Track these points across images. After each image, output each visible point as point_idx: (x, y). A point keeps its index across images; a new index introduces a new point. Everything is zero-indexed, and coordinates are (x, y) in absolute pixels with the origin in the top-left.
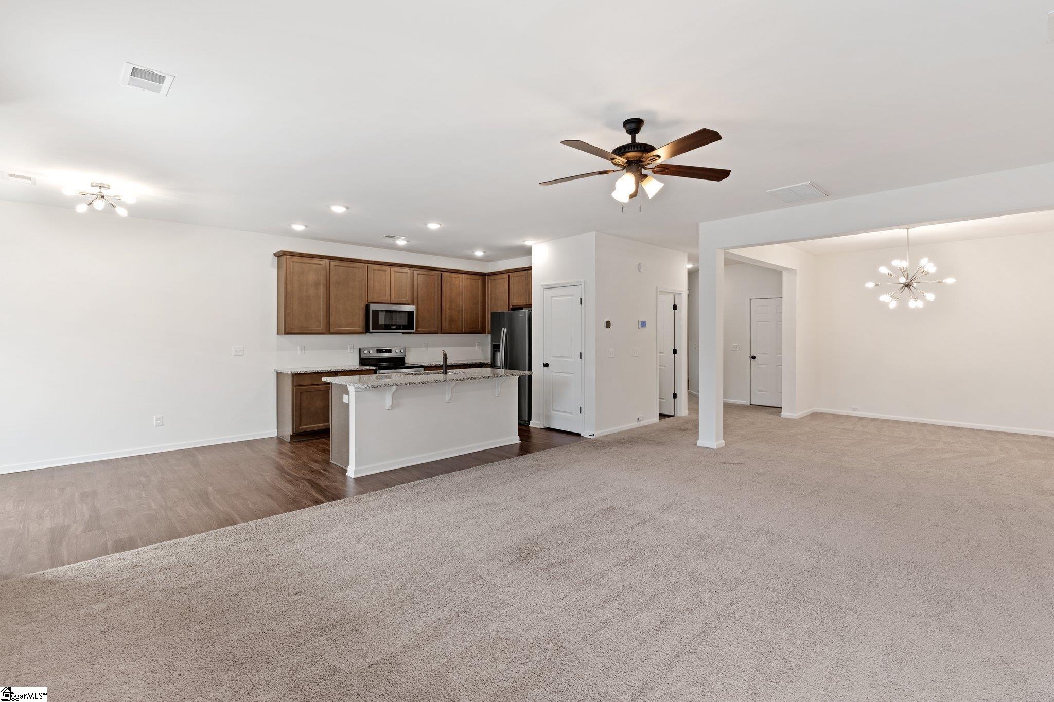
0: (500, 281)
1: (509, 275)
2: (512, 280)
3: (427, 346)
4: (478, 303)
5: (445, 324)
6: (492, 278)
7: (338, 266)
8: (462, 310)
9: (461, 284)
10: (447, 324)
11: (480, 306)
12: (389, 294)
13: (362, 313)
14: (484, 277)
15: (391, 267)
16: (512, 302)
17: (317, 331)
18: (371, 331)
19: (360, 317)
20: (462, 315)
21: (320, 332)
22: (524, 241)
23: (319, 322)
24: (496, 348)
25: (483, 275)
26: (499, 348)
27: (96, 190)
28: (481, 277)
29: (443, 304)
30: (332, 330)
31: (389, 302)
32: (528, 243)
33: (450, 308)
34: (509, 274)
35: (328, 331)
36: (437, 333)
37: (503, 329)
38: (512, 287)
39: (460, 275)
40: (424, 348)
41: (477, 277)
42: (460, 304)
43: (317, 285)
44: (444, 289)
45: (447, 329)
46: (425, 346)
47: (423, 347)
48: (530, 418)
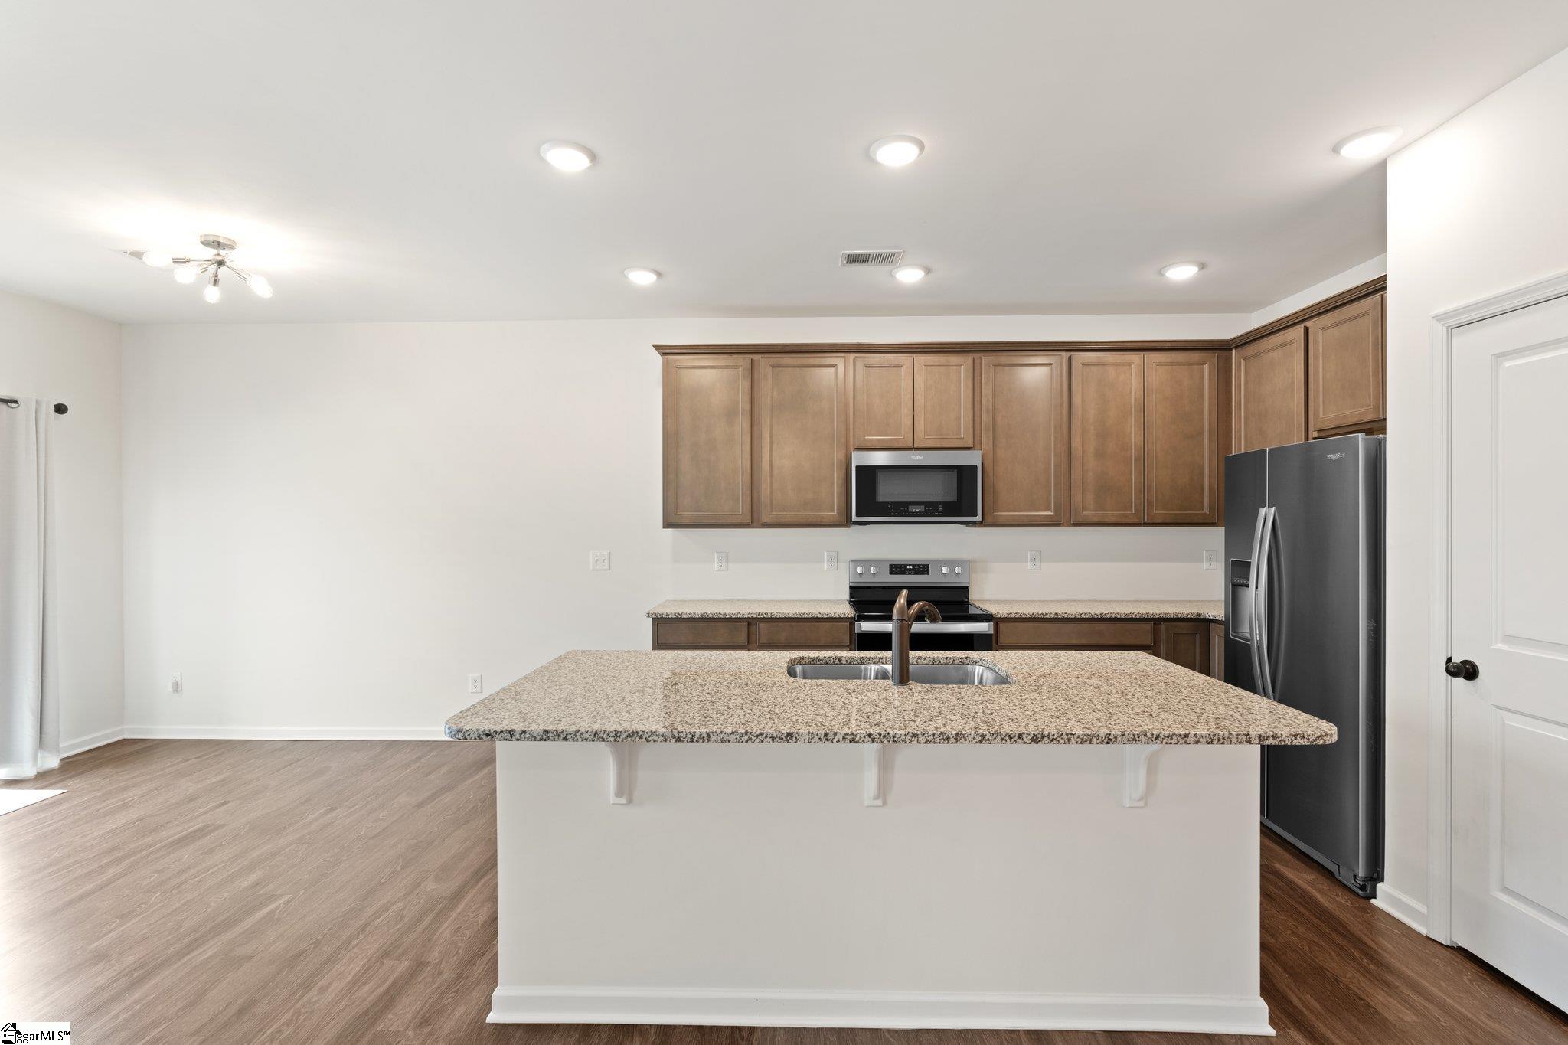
0: (1277, 354)
1: (1307, 330)
2: (1318, 338)
3: (1039, 557)
4: (1202, 433)
5: (1086, 501)
6: (1250, 350)
7: (779, 366)
8: (1141, 459)
9: (1135, 383)
10: (1090, 497)
11: (1206, 442)
12: (909, 422)
13: (837, 477)
14: (1224, 354)
15: (914, 355)
16: (1316, 415)
17: (729, 521)
18: (854, 518)
19: (833, 484)
20: (1141, 473)
21: (739, 521)
22: (1336, 149)
23: (738, 499)
24: (1238, 574)
25: (1220, 349)
26: (1248, 577)
27: (210, 253)
28: (1212, 357)
29: (1077, 442)
30: (766, 519)
31: (910, 444)
32: (1360, 152)
33: (1100, 454)
34: (1309, 324)
35: (753, 521)
36: (1058, 525)
37: (1262, 511)
38: (1318, 365)
39: (1135, 357)
40: (1030, 565)
41: (1196, 356)
42: (1135, 438)
43: (731, 414)
44: (1077, 400)
45: (1090, 514)
46: (1034, 559)
47: (1026, 562)
48: (1376, 874)
